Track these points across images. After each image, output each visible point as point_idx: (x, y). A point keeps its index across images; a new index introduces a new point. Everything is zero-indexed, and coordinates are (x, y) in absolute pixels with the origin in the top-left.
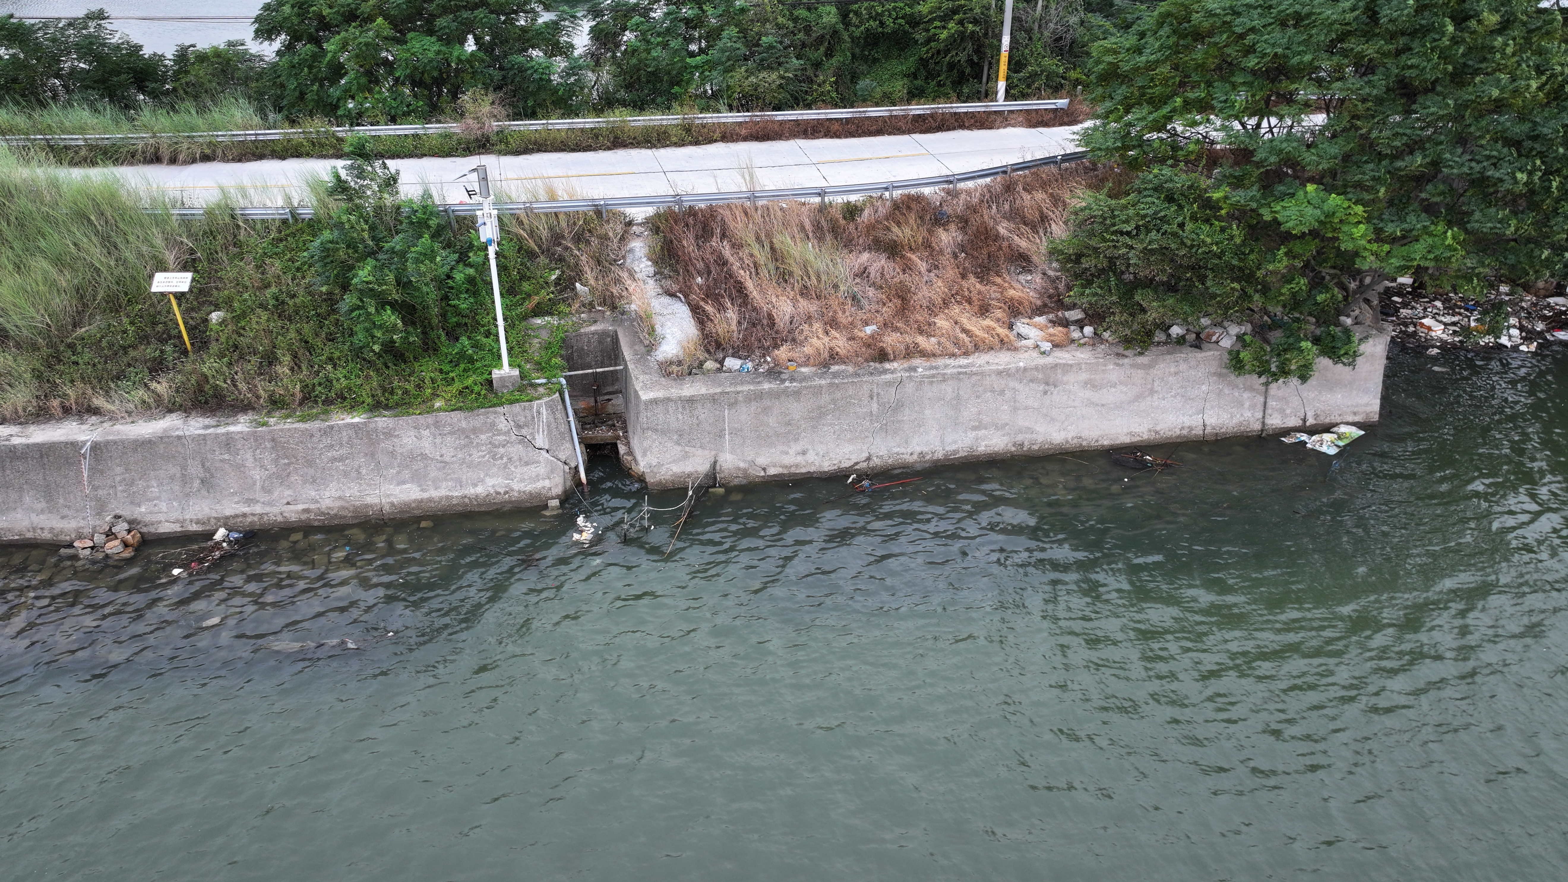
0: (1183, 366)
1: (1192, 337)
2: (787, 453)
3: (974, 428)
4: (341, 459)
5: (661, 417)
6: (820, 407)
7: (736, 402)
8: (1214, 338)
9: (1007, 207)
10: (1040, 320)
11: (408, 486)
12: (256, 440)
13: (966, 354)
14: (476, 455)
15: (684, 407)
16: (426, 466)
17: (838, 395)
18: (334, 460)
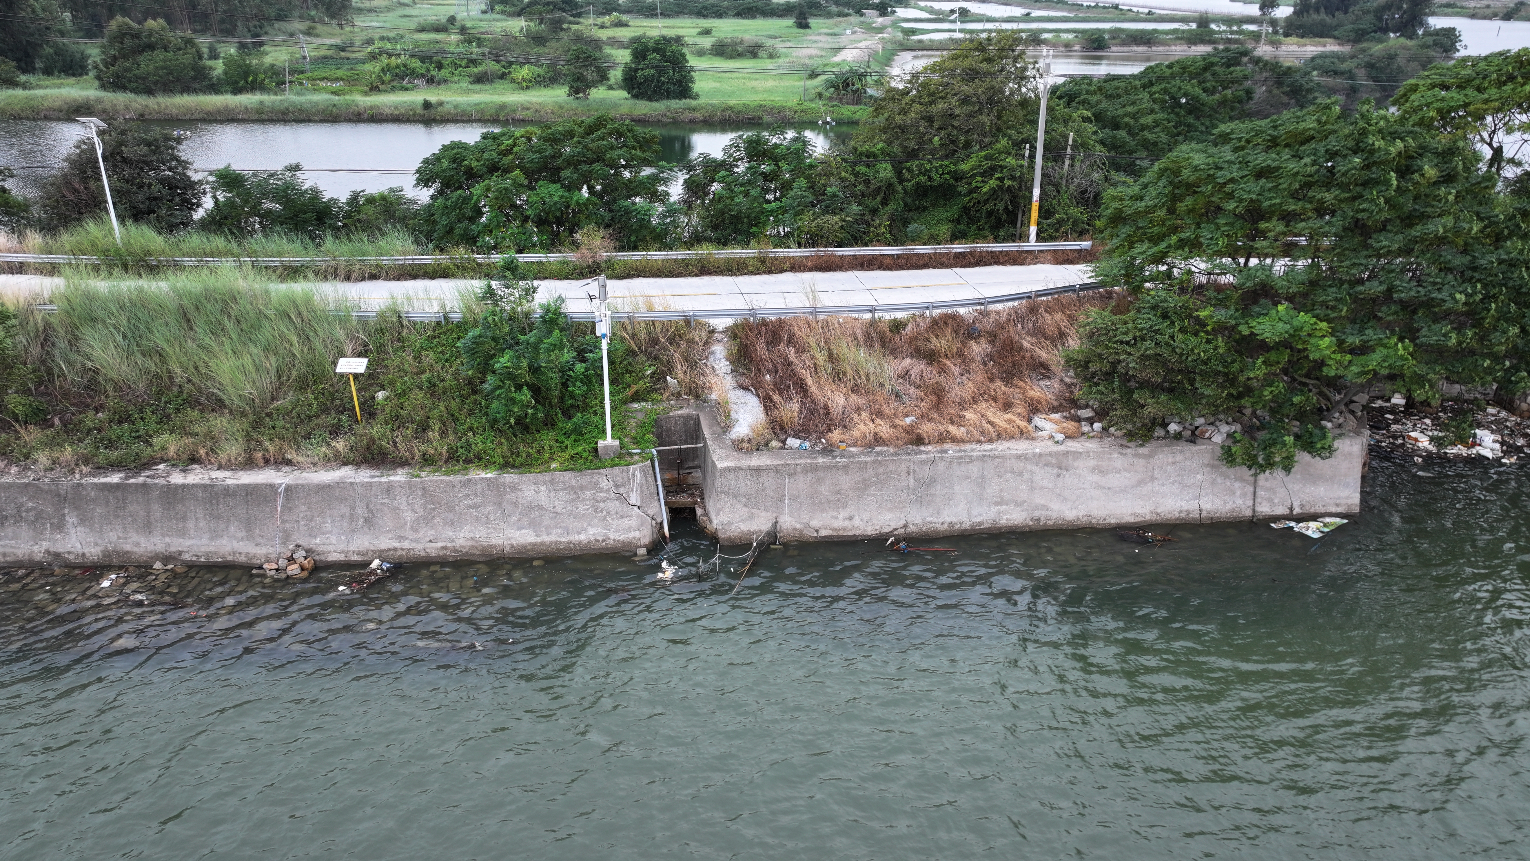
0: (1179, 457)
1: (1187, 434)
2: (836, 518)
3: (997, 504)
4: (475, 507)
5: (733, 482)
6: (865, 480)
7: (795, 473)
8: (1207, 435)
9: (1030, 325)
10: (1056, 416)
11: (526, 531)
12: (410, 488)
13: (990, 441)
14: (581, 508)
15: (752, 475)
16: (541, 516)
17: (881, 470)
18: (469, 507)
